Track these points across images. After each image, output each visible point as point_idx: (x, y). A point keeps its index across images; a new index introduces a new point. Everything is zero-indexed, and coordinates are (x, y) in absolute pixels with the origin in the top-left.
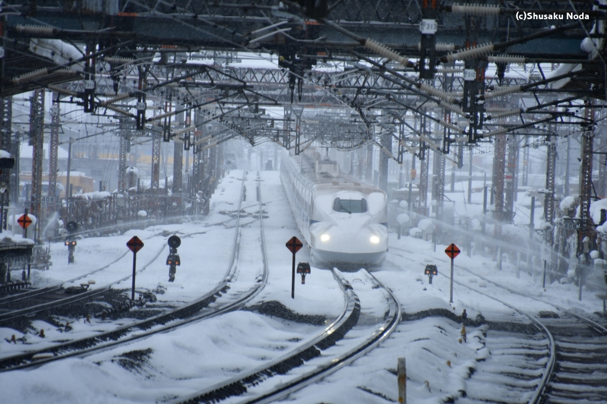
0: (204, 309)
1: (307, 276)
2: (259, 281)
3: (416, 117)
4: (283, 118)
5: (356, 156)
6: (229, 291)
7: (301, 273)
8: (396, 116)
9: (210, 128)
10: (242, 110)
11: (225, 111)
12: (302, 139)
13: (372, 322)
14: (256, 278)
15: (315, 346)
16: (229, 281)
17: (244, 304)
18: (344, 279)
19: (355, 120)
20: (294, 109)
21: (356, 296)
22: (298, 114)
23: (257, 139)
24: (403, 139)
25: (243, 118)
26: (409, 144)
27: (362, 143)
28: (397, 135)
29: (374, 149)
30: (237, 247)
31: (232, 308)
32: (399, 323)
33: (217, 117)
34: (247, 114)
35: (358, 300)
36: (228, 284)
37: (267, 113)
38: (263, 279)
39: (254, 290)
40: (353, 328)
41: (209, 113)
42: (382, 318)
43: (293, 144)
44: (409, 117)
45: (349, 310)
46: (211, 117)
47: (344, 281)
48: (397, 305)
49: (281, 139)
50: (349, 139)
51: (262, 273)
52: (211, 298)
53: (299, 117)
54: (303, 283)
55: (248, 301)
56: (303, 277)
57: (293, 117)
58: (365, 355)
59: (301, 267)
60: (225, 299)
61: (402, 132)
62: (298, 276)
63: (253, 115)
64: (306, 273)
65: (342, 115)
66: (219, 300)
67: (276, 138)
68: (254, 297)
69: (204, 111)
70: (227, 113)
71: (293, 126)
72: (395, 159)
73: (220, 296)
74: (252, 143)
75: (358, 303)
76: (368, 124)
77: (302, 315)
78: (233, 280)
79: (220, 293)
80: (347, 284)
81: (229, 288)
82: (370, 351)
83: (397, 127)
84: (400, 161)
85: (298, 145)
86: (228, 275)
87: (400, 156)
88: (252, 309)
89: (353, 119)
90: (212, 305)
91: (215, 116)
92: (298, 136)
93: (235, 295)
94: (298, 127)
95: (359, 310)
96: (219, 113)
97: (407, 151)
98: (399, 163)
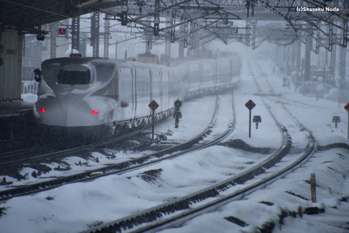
0: (196, 144)
1: (259, 123)
2: (230, 127)
3: (326, 25)
4: (245, 27)
5: (291, 50)
6: (211, 134)
7: (255, 122)
8: (314, 25)
9: (201, 34)
10: (218, 22)
11: (208, 23)
12: (257, 40)
13: (299, 152)
14: (229, 125)
15: (262, 167)
16: (212, 127)
17: (220, 141)
18: (282, 126)
19: (288, 27)
20: (251, 21)
21: (290, 136)
22: (254, 25)
23: (229, 41)
24: (319, 39)
25: (219, 28)
26: (323, 42)
27: (293, 42)
28: (315, 36)
29: (302, 45)
30: (217, 107)
31: (213, 144)
32: (315, 152)
33: (203, 27)
34: (222, 25)
35: (291, 138)
36: (211, 129)
37: (234, 24)
38: (232, 126)
39: (227, 132)
40: (286, 155)
41: (198, 25)
42: (304, 149)
43: (251, 43)
44: (322, 25)
45: (284, 145)
46: (199, 27)
47: (282, 127)
48: (314, 141)
49: (244, 40)
50: (285, 39)
51: (232, 122)
52: (201, 138)
53: (254, 27)
54: (257, 128)
55: (222, 140)
56: (257, 125)
57: (251, 26)
58: (292, 172)
59: (256, 118)
60: (209, 138)
61: (318, 35)
62: (253, 124)
63: (225, 26)
64: (259, 122)
65: (282, 24)
66: (205, 139)
67: (240, 39)
68: (226, 137)
69: (195, 23)
70: (209, 24)
71: (251, 32)
72: (314, 51)
73: (206, 136)
74: (226, 43)
75: (290, 140)
76: (296, 30)
77: (256, 148)
78: (214, 127)
79: (206, 134)
80: (284, 129)
81: (211, 131)
82: (295, 170)
83: (315, 32)
84: (317, 52)
85: (254, 44)
86: (211, 124)
87: (317, 49)
88: (224, 144)
89: (287, 27)
90: (201, 142)
91: (201, 27)
92: (254, 38)
93: (215, 136)
94: (254, 32)
95: (291, 144)
96: (204, 24)
97: (321, 46)
98: (317, 53)
